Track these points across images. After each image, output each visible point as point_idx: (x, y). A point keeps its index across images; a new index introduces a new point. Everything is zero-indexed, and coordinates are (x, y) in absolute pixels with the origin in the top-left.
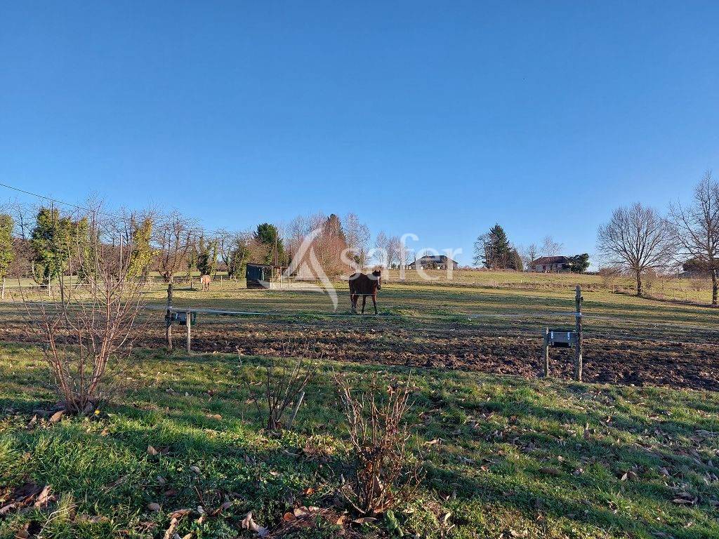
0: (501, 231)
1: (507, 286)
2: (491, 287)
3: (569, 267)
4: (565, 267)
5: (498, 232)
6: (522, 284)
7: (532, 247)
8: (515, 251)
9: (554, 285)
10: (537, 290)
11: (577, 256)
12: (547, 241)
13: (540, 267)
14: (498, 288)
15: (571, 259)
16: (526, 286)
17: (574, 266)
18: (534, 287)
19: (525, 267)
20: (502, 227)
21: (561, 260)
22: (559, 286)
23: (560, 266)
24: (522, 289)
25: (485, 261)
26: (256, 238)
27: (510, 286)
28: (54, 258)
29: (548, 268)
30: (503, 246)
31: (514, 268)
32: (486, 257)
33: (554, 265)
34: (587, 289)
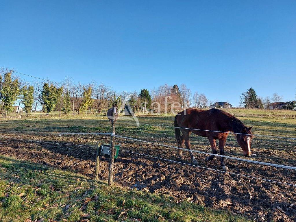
0: (253, 91)
1: (251, 116)
2: (242, 116)
3: (285, 107)
4: (284, 107)
5: (251, 92)
6: (258, 115)
7: (267, 98)
8: (260, 100)
9: (274, 116)
10: (265, 118)
11: (290, 102)
12: (275, 95)
13: (272, 107)
14: (245, 117)
15: (287, 103)
16: (260, 116)
17: (288, 107)
18: (264, 116)
19: (265, 108)
20: (253, 89)
21: (282, 104)
22: (277, 116)
23: (281, 106)
24: (257, 117)
25: (245, 104)
26: (140, 95)
27: (252, 116)
28: (50, 103)
29: (275, 108)
30: (254, 98)
31: (258, 107)
32: (246, 103)
33: (279, 106)
34: (291, 117)
